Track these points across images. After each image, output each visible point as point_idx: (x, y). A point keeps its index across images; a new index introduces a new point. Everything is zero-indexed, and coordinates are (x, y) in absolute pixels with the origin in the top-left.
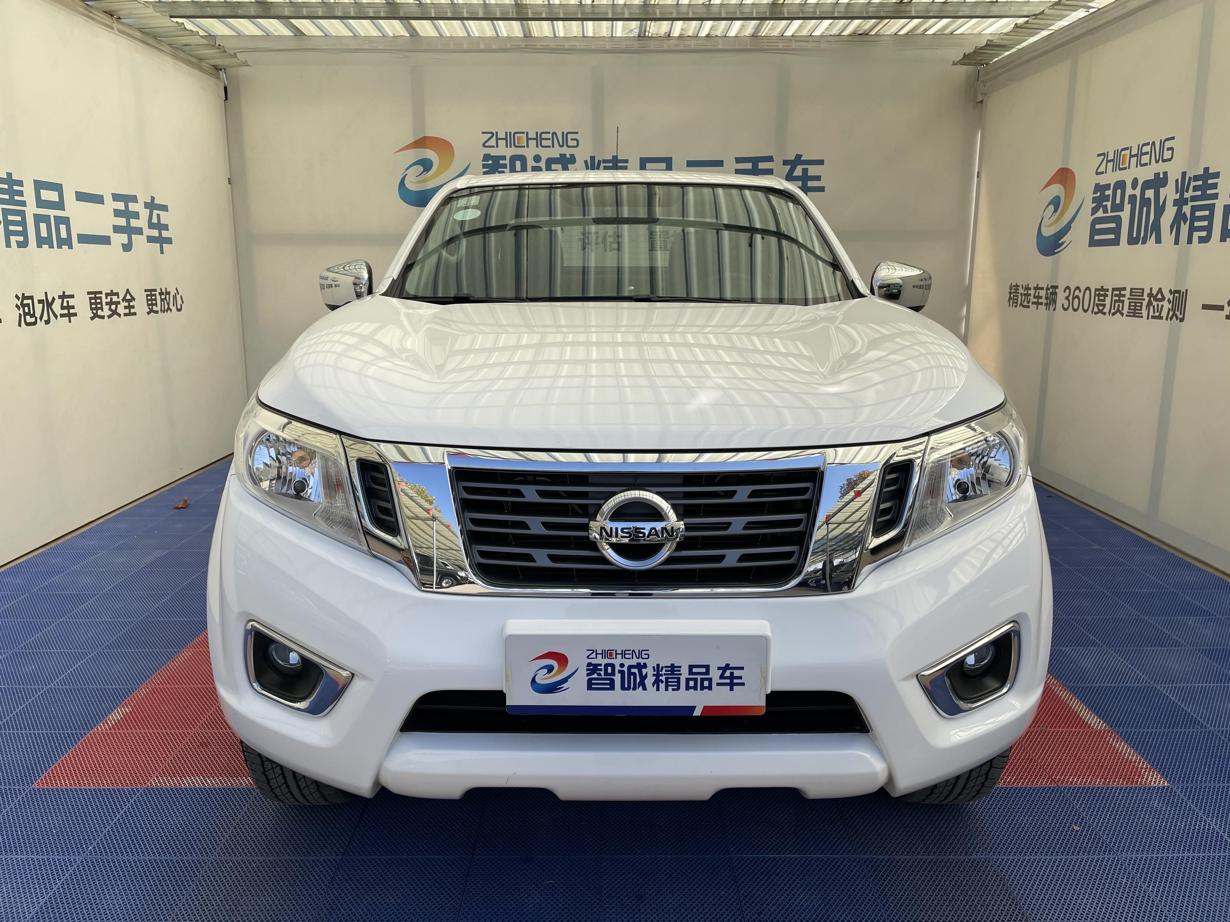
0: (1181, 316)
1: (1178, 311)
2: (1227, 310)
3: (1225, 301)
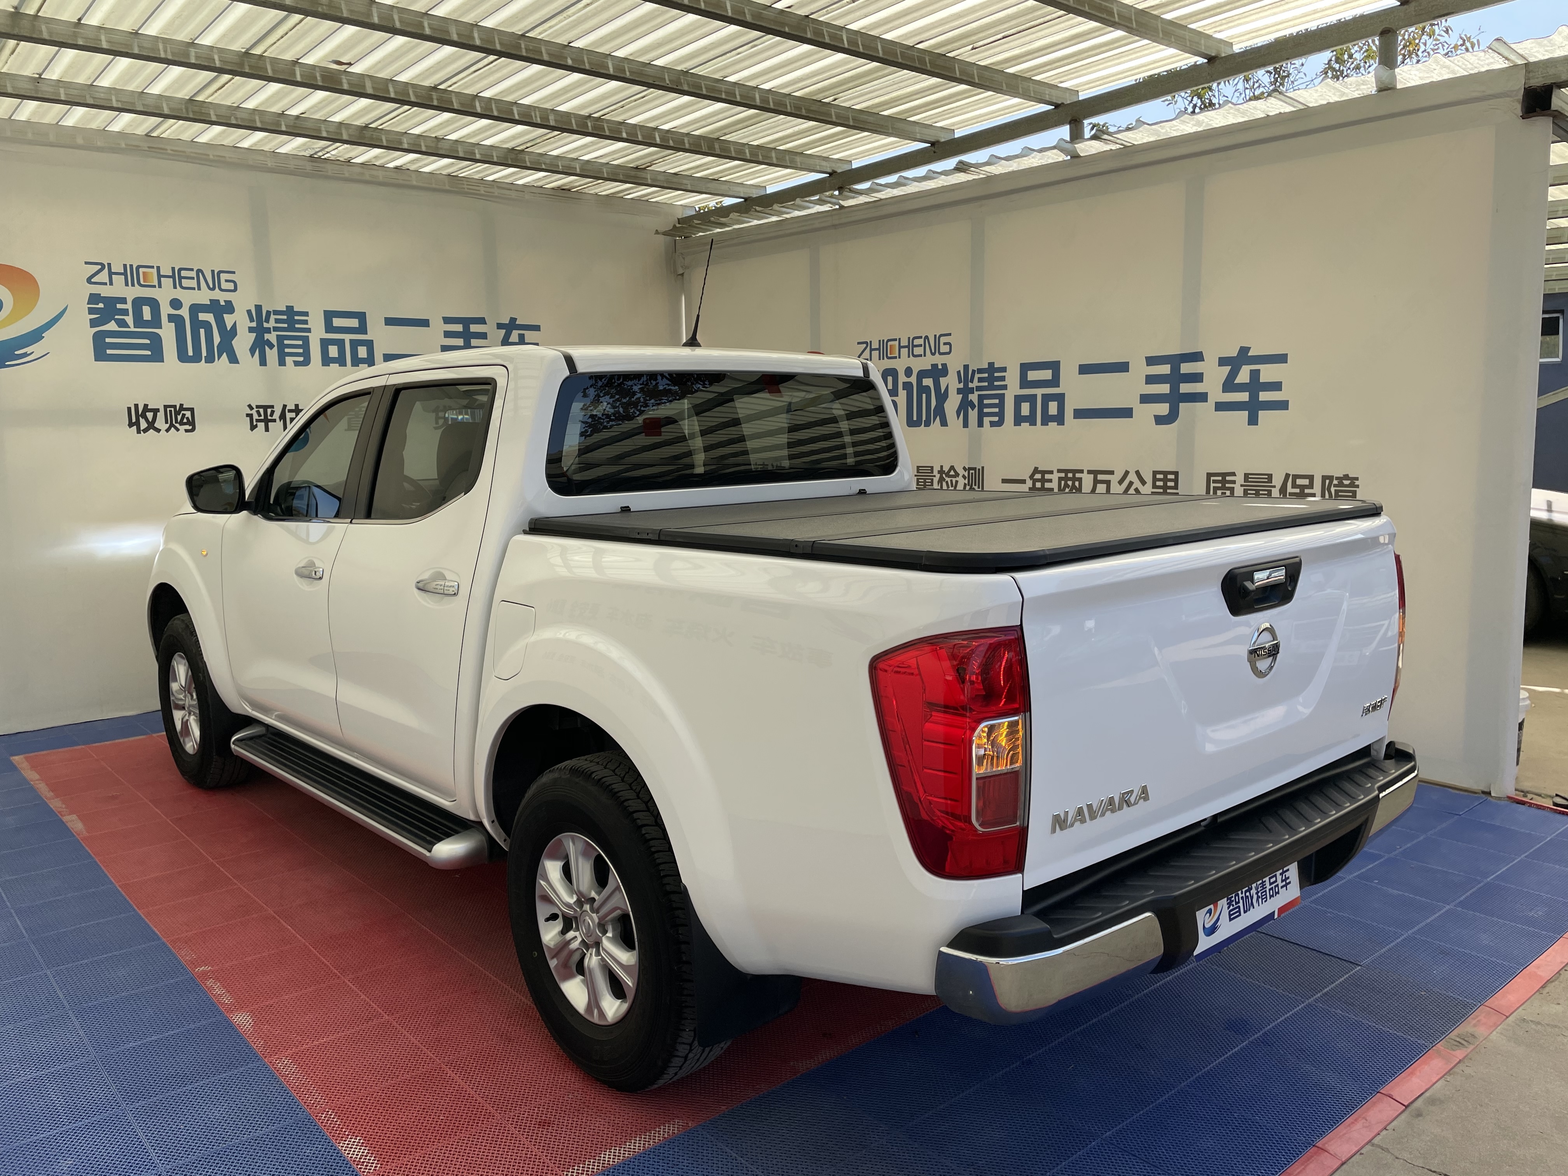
1: (975, 485)
2: (1029, 483)
3: (1026, 477)
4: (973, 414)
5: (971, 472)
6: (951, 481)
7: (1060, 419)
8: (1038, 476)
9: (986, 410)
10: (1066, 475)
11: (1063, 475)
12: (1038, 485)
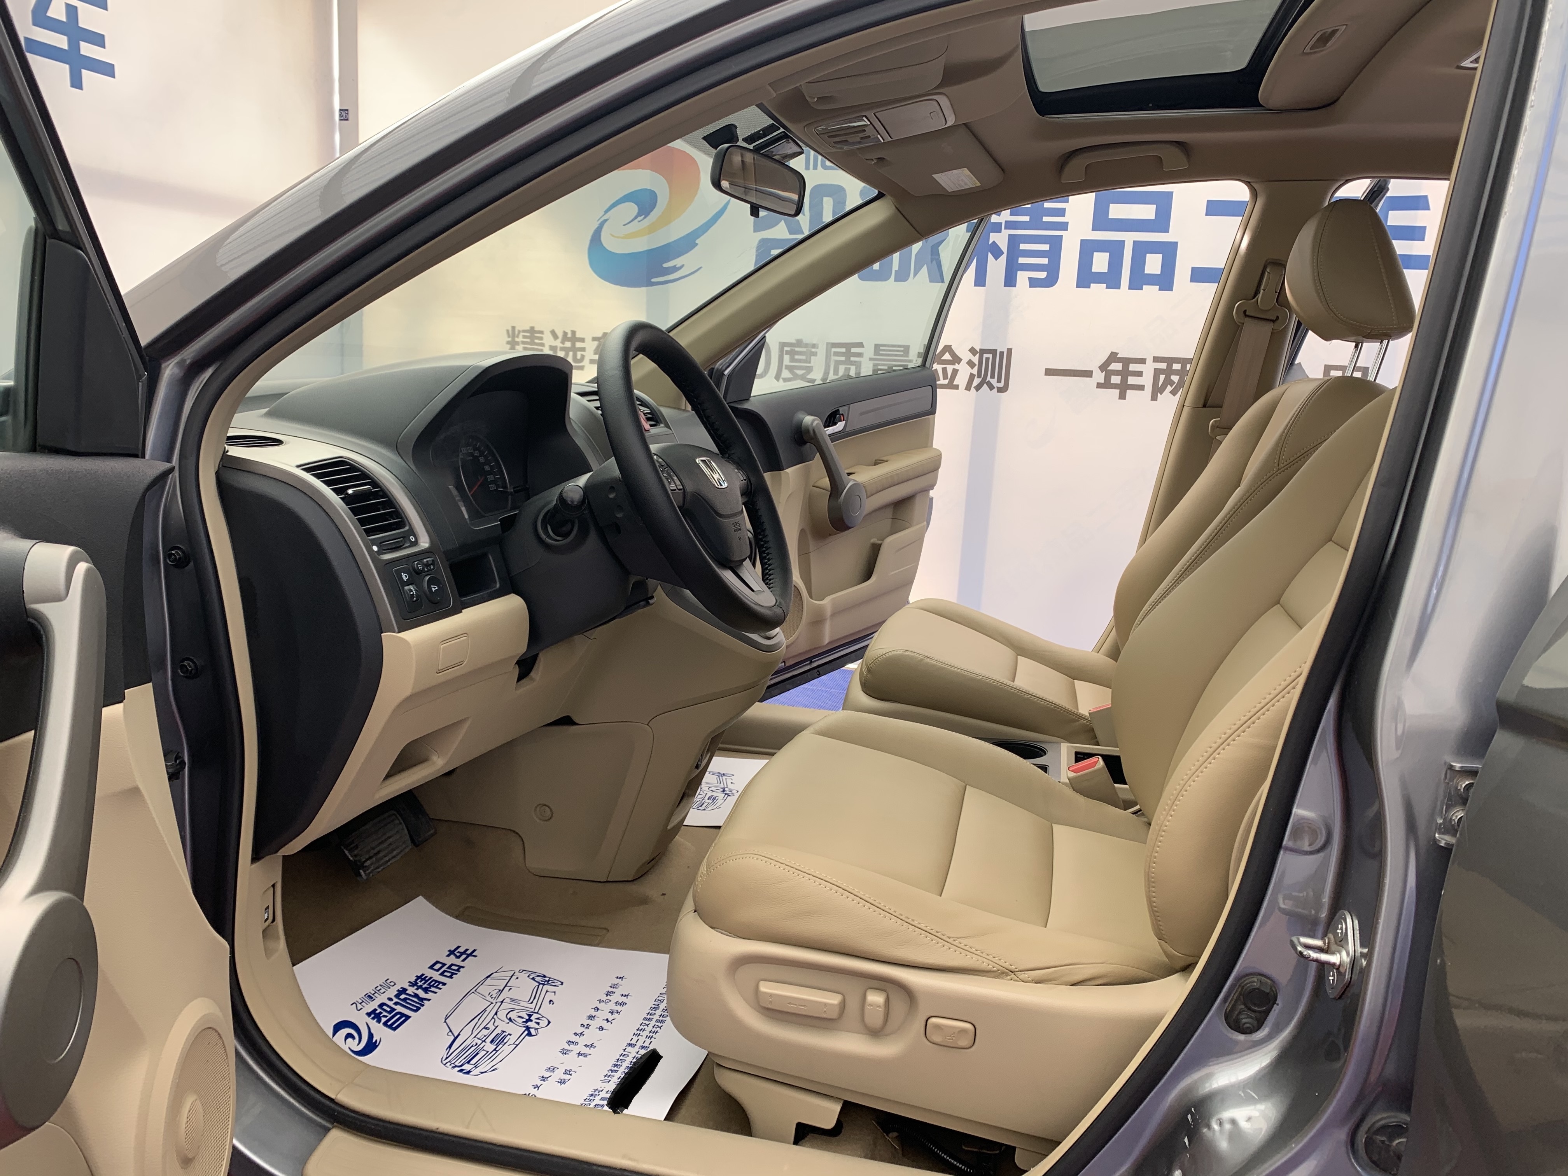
0: (1001, 385)
1: (992, 377)
2: (1099, 377)
3: (1093, 365)
4: (996, 267)
5: (985, 356)
6: (944, 370)
7: (1165, 281)
8: (1117, 366)
9: (1022, 260)
10: (1170, 366)
11: (1163, 366)
12: (1116, 379)
